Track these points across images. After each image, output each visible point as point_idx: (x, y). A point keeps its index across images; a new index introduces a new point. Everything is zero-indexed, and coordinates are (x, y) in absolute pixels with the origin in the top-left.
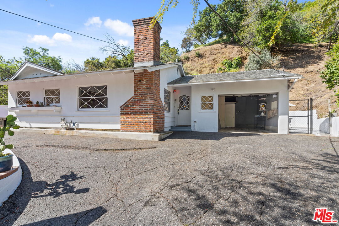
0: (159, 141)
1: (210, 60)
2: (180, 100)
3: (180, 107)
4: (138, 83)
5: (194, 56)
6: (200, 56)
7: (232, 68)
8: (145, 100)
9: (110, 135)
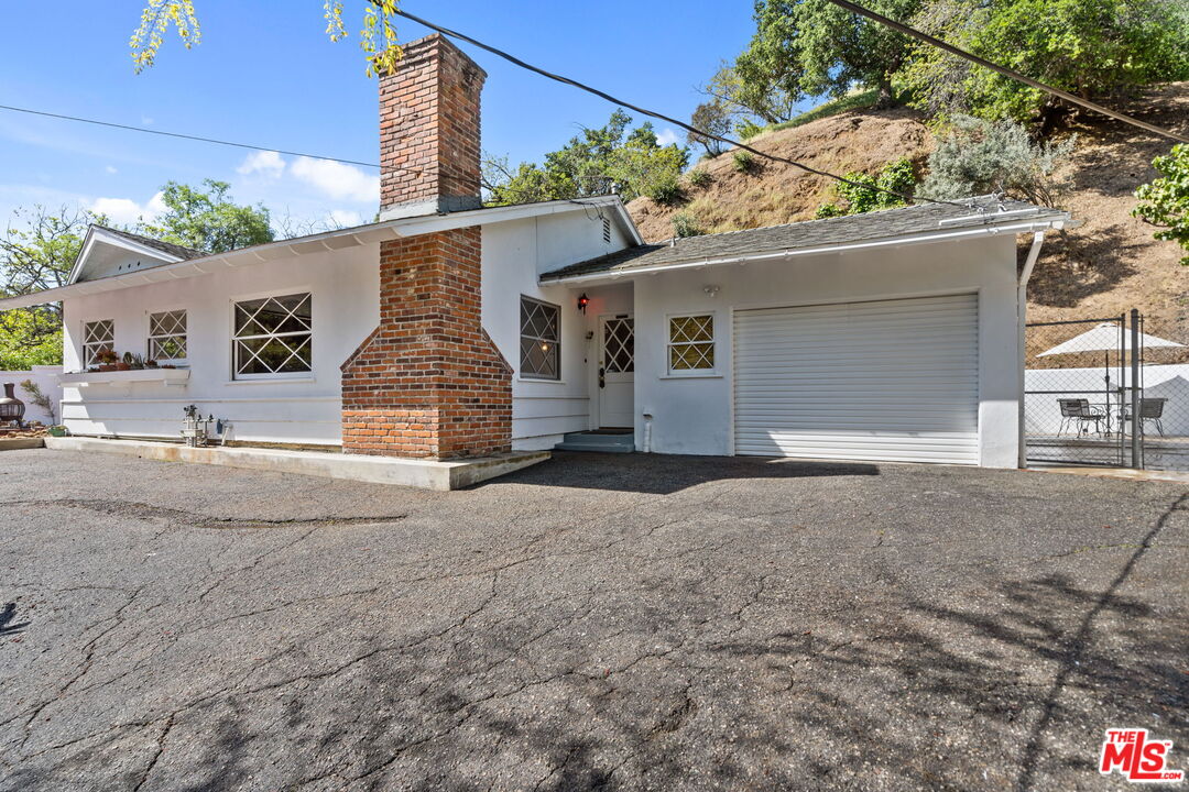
0: (453, 488)
1: (788, 181)
2: (607, 336)
3: (608, 360)
4: (392, 279)
5: (729, 168)
6: (750, 167)
7: (877, 203)
8: (414, 340)
9: (308, 464)
